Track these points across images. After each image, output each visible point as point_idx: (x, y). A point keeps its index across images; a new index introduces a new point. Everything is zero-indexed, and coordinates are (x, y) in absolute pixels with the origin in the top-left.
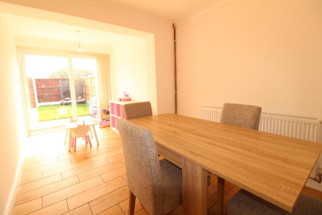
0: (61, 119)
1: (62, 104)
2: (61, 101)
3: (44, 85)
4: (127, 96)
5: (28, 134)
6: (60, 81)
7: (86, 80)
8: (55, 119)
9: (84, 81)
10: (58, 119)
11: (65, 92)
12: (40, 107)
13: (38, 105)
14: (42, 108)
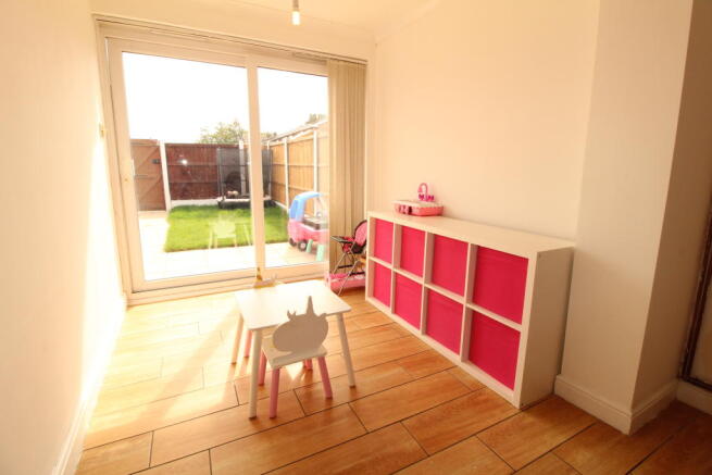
0: (220, 247)
1: (221, 206)
2: (220, 199)
3: (186, 158)
4: (431, 198)
5: (129, 300)
6: (218, 149)
7: (275, 150)
8: (205, 247)
9: (271, 152)
10: (213, 247)
11: (229, 177)
12: (174, 209)
13: (170, 203)
14: (177, 214)
